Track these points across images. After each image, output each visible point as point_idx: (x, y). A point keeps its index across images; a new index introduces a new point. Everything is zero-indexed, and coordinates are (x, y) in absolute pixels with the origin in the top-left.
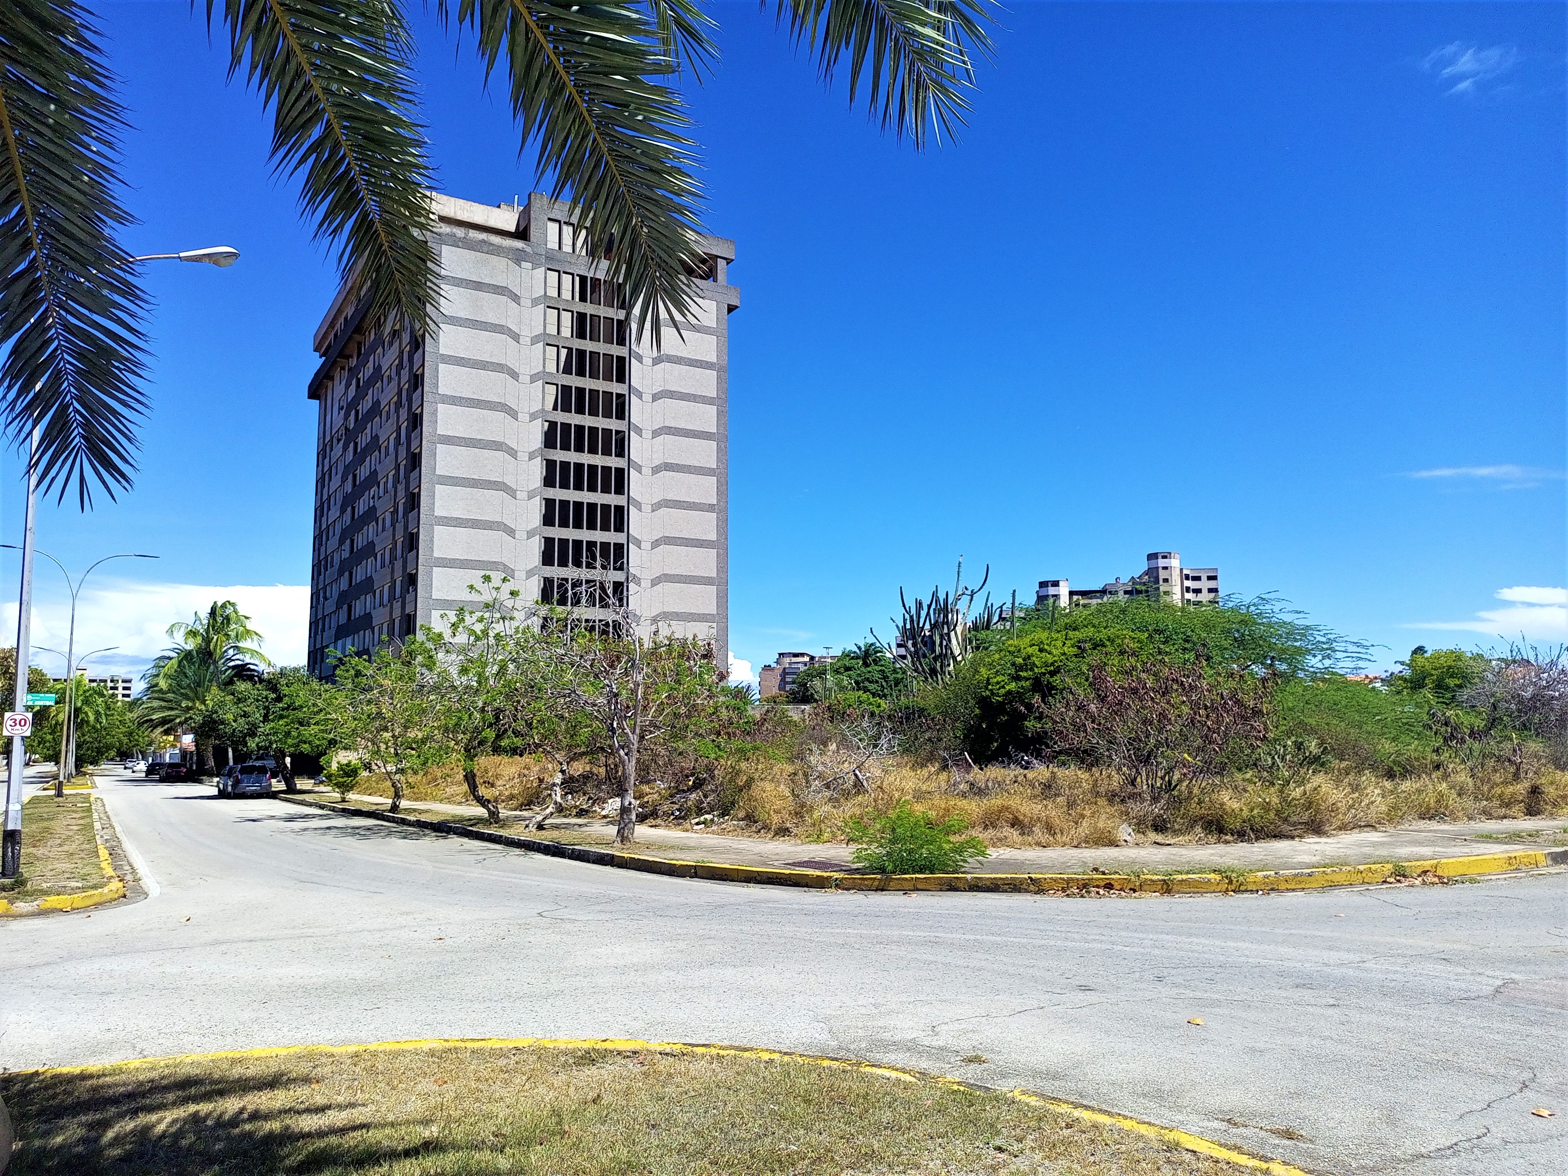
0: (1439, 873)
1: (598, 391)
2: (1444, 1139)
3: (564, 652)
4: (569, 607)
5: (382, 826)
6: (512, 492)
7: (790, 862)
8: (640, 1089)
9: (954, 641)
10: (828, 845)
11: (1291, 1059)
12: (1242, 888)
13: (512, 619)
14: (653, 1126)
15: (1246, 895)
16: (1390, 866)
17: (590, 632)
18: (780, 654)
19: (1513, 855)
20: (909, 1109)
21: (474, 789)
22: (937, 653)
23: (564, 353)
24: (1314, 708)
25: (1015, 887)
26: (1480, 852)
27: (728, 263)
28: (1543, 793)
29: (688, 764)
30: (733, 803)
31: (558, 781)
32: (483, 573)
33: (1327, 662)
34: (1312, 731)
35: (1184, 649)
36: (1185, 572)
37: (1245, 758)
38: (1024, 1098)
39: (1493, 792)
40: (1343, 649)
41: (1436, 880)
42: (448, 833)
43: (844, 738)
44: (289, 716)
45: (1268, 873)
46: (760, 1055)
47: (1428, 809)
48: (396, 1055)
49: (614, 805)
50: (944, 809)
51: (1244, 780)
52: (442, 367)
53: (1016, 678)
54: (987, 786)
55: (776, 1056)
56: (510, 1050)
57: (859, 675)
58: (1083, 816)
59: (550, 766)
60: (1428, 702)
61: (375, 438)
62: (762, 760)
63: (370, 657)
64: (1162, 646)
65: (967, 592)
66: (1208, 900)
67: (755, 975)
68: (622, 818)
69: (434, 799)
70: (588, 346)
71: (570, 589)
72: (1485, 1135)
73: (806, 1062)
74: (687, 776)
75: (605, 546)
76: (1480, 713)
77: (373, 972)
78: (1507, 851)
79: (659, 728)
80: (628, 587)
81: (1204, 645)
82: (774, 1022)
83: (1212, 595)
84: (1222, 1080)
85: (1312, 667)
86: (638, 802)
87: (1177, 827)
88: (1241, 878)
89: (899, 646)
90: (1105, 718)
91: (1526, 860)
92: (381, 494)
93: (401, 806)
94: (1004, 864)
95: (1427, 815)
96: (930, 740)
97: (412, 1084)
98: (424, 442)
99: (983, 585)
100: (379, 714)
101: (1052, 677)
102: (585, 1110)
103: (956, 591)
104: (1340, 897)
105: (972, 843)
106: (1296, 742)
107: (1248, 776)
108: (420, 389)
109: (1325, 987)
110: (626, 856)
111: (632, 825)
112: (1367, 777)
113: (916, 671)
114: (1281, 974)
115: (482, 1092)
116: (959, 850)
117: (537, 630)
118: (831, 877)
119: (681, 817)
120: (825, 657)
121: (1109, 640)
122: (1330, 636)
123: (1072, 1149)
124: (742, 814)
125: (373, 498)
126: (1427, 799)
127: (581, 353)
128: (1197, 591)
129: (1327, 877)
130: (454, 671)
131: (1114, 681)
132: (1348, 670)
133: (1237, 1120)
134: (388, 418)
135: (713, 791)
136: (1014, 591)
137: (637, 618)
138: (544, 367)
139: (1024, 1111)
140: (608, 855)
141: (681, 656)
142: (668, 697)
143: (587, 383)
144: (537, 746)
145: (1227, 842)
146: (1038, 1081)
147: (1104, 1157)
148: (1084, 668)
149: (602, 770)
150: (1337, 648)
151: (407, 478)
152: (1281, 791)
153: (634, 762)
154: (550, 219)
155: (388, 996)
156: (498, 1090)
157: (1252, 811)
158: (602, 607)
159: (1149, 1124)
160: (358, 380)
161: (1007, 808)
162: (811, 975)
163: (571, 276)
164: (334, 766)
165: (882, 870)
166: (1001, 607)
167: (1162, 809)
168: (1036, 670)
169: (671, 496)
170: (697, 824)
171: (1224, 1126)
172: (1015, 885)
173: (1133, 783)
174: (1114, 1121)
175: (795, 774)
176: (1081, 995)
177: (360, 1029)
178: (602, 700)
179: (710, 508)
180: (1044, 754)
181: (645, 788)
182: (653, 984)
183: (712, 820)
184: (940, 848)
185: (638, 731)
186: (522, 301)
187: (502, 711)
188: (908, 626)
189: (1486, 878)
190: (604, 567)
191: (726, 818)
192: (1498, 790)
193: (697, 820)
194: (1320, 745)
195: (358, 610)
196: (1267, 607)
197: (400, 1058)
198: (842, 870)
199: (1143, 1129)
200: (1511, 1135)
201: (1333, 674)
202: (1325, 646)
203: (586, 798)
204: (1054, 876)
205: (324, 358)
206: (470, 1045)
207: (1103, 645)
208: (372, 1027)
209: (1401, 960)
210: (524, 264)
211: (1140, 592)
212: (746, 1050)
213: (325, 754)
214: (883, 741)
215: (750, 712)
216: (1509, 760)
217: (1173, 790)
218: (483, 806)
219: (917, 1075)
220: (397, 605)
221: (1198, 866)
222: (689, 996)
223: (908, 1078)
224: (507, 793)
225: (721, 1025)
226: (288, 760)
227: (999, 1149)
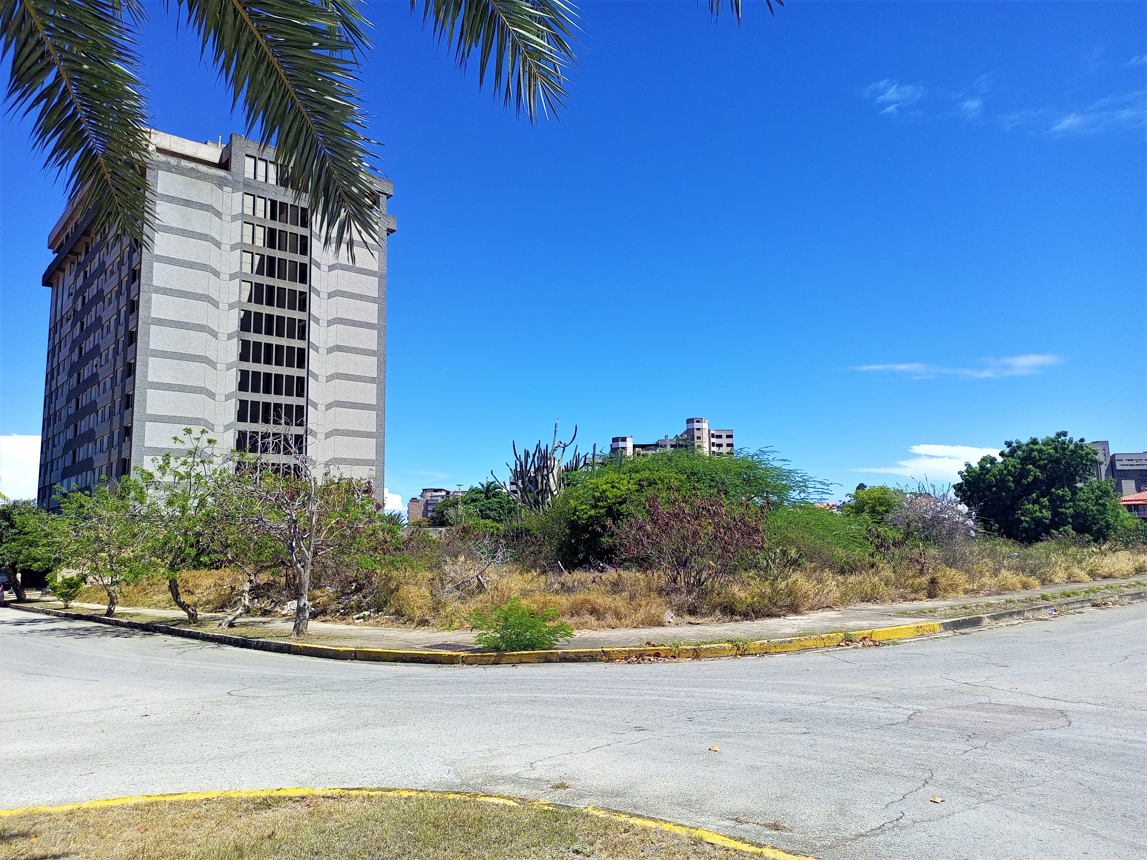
0: (874, 638)
1: (285, 289)
2: (875, 823)
3: (253, 489)
4: (259, 454)
5: (100, 627)
6: (213, 364)
7: (428, 645)
8: (306, 825)
9: (551, 480)
10: (457, 631)
11: (778, 773)
12: (746, 652)
13: (211, 462)
14: (316, 853)
15: (748, 658)
16: (842, 634)
17: (275, 473)
18: (424, 490)
19: (919, 625)
20: (512, 826)
21: (177, 597)
22: (539, 489)
23: (257, 258)
24: (794, 526)
25: (592, 658)
26: (899, 624)
27: (388, 198)
28: (938, 583)
29: (351, 573)
30: (386, 603)
31: (247, 589)
32: (184, 426)
33: (803, 495)
34: (792, 542)
35: (710, 486)
36: (712, 432)
37: (750, 562)
38: (595, 812)
39: (907, 583)
40: (813, 486)
41: (871, 643)
42: (155, 632)
43: (471, 552)
44: (20, 539)
45: (763, 641)
46: (401, 793)
47: (866, 594)
48: (105, 810)
49: (292, 606)
50: (543, 603)
51: (748, 577)
52: (156, 265)
53: (595, 507)
54: (574, 585)
55: (413, 794)
56: (201, 801)
57: (483, 505)
58: (640, 605)
59: (240, 577)
60: (866, 522)
61: (99, 319)
62: (409, 569)
63: (91, 492)
64: (696, 484)
65: (561, 445)
66: (724, 663)
67: (399, 732)
68: (298, 615)
69: (143, 605)
70: (277, 254)
71: (259, 440)
72: (901, 818)
73: (436, 796)
74: (351, 583)
75: (289, 407)
76: (899, 529)
77: (88, 744)
78: (916, 623)
79: (329, 546)
80: (306, 438)
81: (723, 484)
82: (413, 767)
83: (729, 448)
84: (732, 790)
85: (793, 498)
86: (311, 603)
87: (704, 611)
88: (746, 645)
89: (512, 483)
90: (657, 535)
91: (928, 628)
92: (103, 363)
93: (115, 611)
94: (585, 641)
95: (867, 599)
96: (533, 552)
97: (118, 833)
98: (139, 323)
99: (573, 440)
100: (98, 539)
101: (620, 506)
102: (261, 844)
103: (554, 444)
104: (810, 657)
105: (562, 627)
106: (782, 550)
107: (751, 574)
108: (137, 281)
109: (799, 721)
110: (300, 645)
111: (306, 621)
112: (827, 574)
113: (523, 502)
114: (772, 712)
115: (177, 835)
116: (553, 632)
117: (232, 472)
118: (459, 655)
119: (345, 614)
120: (457, 492)
121: (659, 480)
122: (804, 477)
123: (628, 848)
124: (392, 610)
125: (96, 366)
126: (866, 588)
127: (271, 259)
128: (720, 446)
129: (801, 643)
130: (162, 504)
131: (664, 509)
132: (816, 500)
133: (742, 818)
134: (110, 303)
135: (370, 593)
136: (595, 444)
137: (314, 463)
138: (241, 269)
139: (595, 821)
140: (286, 645)
141: (347, 491)
142: (337, 522)
143: (276, 282)
144: (230, 562)
145: (736, 621)
146: (605, 798)
147: (651, 852)
148: (643, 499)
149: (283, 580)
150: (809, 486)
151: (125, 351)
152: (772, 585)
153: (309, 572)
154: (247, 155)
155: (101, 763)
156: (191, 833)
157: (753, 598)
158: (285, 454)
159: (682, 825)
160: (86, 273)
161: (586, 601)
162: (442, 730)
163: (264, 200)
164: (59, 579)
165: (497, 649)
166: (585, 456)
167: (694, 599)
168: (609, 501)
169: (341, 371)
170: (358, 619)
171: (732, 823)
172: (592, 657)
173: (675, 581)
174: (658, 825)
175: (433, 579)
176: (637, 734)
177: (75, 791)
178: (284, 526)
179: (372, 380)
180: (614, 561)
181: (317, 593)
182: (319, 743)
183: (369, 616)
184: (539, 631)
185: (312, 549)
186: (224, 217)
187: (201, 535)
188: (519, 469)
189: (903, 641)
190: (287, 423)
191: (380, 613)
192: (910, 581)
193: (357, 616)
194: (797, 552)
195: (82, 454)
196: (765, 457)
197: (108, 812)
198: (467, 650)
199: (678, 830)
200: (918, 817)
201: (807, 503)
202: (801, 484)
203: (269, 601)
204: (619, 649)
205: (56, 254)
206: (168, 799)
207: (656, 484)
208: (86, 789)
209: (849, 700)
210: (225, 188)
211: (682, 446)
212: (390, 790)
213: (52, 571)
214: (499, 554)
215: (400, 533)
216: (917, 561)
217: (702, 585)
218: (184, 609)
219: (519, 801)
220: (115, 452)
221: (717, 638)
222: (348, 751)
223: (511, 803)
224: (204, 599)
225: (372, 772)
226: (19, 576)
227: (577, 852)
